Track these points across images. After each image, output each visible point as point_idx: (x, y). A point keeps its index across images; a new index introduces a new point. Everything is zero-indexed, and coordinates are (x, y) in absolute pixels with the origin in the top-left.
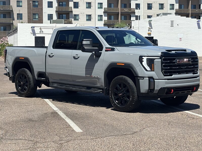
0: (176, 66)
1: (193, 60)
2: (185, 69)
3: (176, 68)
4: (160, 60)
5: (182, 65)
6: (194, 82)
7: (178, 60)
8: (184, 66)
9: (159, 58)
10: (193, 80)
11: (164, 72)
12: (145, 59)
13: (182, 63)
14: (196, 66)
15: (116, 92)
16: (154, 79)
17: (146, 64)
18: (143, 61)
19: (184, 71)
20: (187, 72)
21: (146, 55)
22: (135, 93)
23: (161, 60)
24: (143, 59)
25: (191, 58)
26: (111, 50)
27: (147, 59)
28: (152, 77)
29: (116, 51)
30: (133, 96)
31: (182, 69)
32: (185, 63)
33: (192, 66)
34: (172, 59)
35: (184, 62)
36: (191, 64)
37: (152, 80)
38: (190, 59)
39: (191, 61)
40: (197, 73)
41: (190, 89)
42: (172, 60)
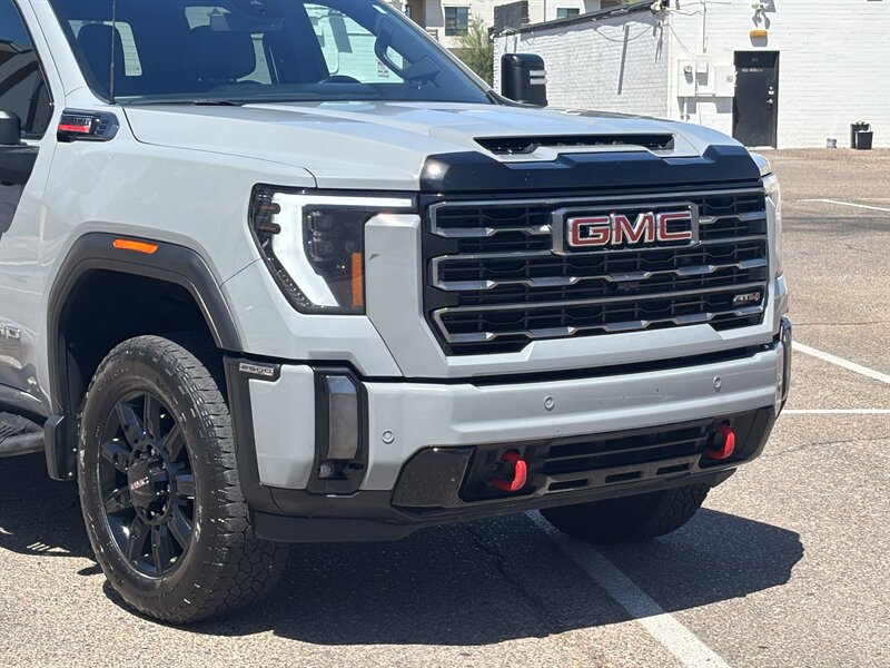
0: (558, 273)
1: (711, 220)
2: (645, 287)
3: (559, 288)
4: (414, 221)
5: (611, 257)
6: (718, 391)
7: (571, 221)
8: (632, 268)
9: (407, 203)
10: (713, 373)
11: (443, 317)
12: (289, 214)
13: (609, 246)
14: (741, 266)
15: (116, 458)
16: (358, 377)
17: (296, 253)
18: (277, 229)
19: (631, 304)
20: (660, 315)
21: (299, 177)
22: (224, 483)
23: (425, 224)
24: (277, 209)
25: (695, 200)
26: (92, 133)
27: (307, 210)
28: (346, 363)
29: (121, 142)
30: (215, 509)
31: (614, 289)
32: (641, 243)
33: (712, 268)
34: (521, 210)
35: (634, 237)
36: (699, 249)
37: (341, 386)
38: (684, 208)
39: (701, 227)
40: (757, 319)
41: (688, 450)
42: (523, 224)
